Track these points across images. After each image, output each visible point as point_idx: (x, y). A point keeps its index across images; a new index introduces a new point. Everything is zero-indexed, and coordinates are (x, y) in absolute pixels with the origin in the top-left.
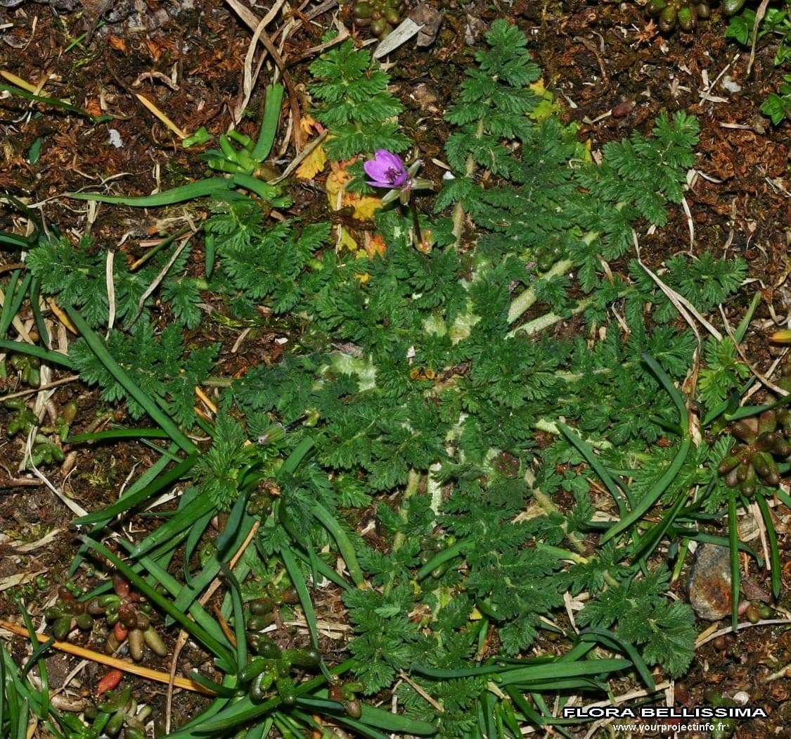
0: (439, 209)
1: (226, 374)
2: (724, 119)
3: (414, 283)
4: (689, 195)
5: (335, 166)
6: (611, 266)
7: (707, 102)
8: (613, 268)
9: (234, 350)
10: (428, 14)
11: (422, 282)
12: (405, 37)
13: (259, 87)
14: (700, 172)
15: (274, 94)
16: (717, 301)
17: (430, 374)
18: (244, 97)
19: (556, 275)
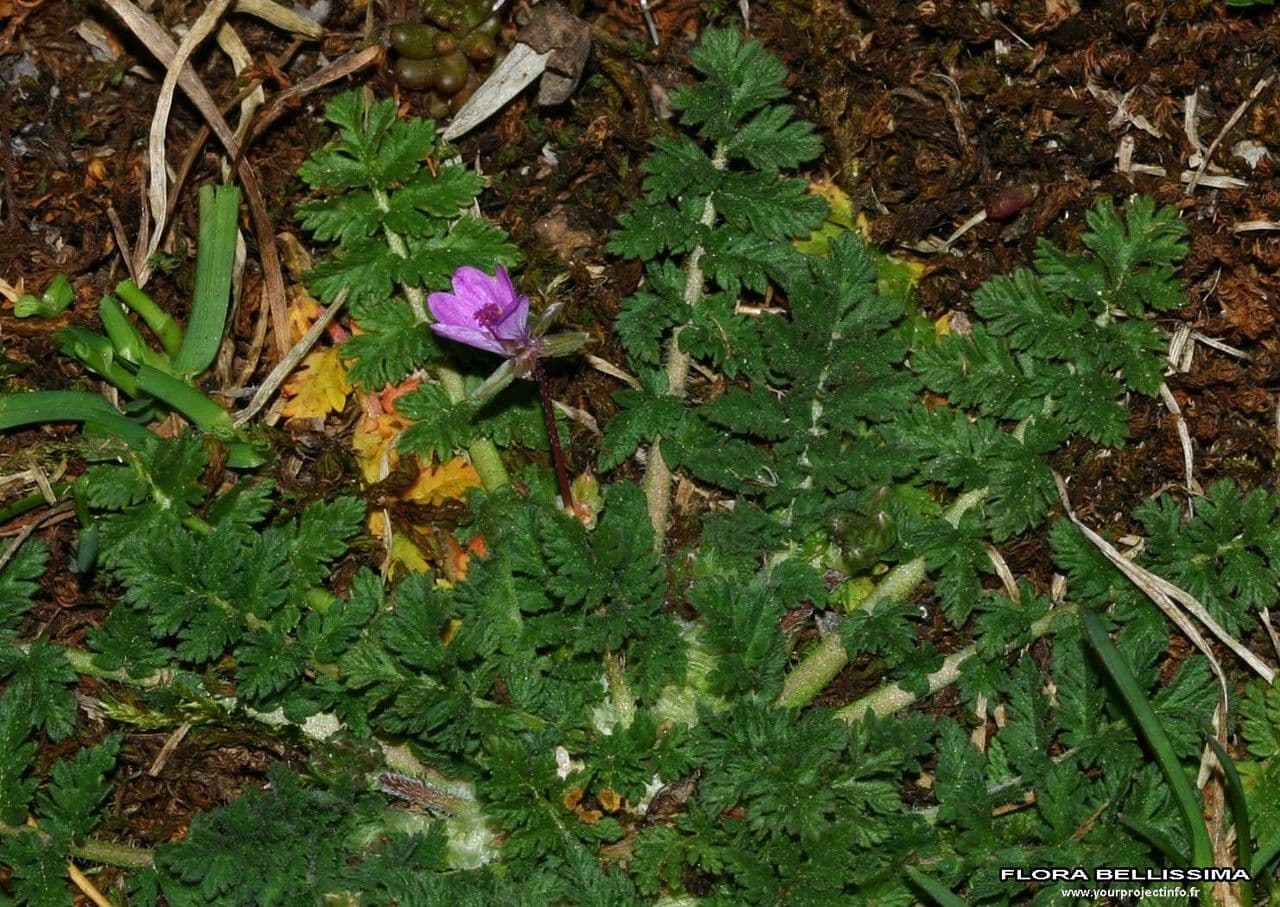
0: (610, 464)
1: (144, 843)
2: (1243, 214)
3: (559, 591)
4: (1178, 383)
5: (370, 405)
6: (1011, 562)
7: (1201, 190)
8: (1016, 568)
9: (154, 772)
10: (558, 24)
11: (579, 591)
12: (511, 91)
13: (184, 210)
14: (1199, 336)
15: (218, 206)
16: (1259, 602)
17: (610, 799)
18: (152, 225)
19: (888, 598)
